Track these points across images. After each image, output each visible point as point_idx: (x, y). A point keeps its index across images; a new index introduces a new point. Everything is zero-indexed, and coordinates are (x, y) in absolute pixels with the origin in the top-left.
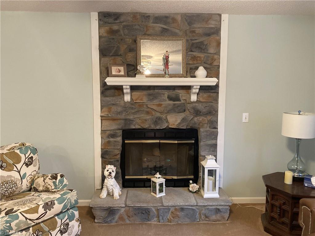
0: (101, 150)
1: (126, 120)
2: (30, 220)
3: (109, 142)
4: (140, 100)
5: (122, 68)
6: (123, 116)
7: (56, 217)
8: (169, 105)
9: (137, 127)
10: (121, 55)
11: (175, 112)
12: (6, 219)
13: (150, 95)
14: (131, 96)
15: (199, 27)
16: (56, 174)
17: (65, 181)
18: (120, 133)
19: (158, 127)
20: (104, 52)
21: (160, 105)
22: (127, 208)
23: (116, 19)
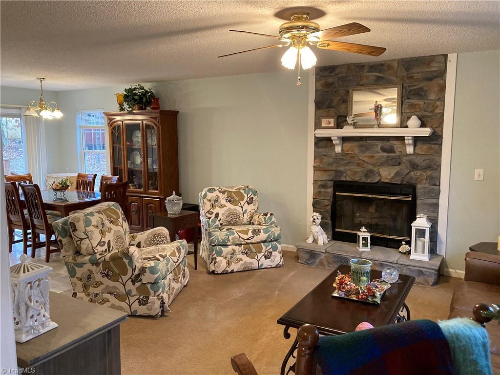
0: (312, 199)
1: (336, 171)
2: (242, 238)
3: (320, 192)
4: (351, 151)
5: (332, 120)
6: (334, 168)
7: (262, 244)
8: (383, 157)
9: (348, 179)
10: (333, 107)
11: (389, 165)
12: (226, 232)
13: (362, 146)
14: (342, 147)
15: (418, 72)
16: (267, 213)
17: (273, 219)
18: (331, 183)
19: (369, 181)
20: (319, 105)
21: (372, 157)
22: (328, 255)
23: (331, 72)
